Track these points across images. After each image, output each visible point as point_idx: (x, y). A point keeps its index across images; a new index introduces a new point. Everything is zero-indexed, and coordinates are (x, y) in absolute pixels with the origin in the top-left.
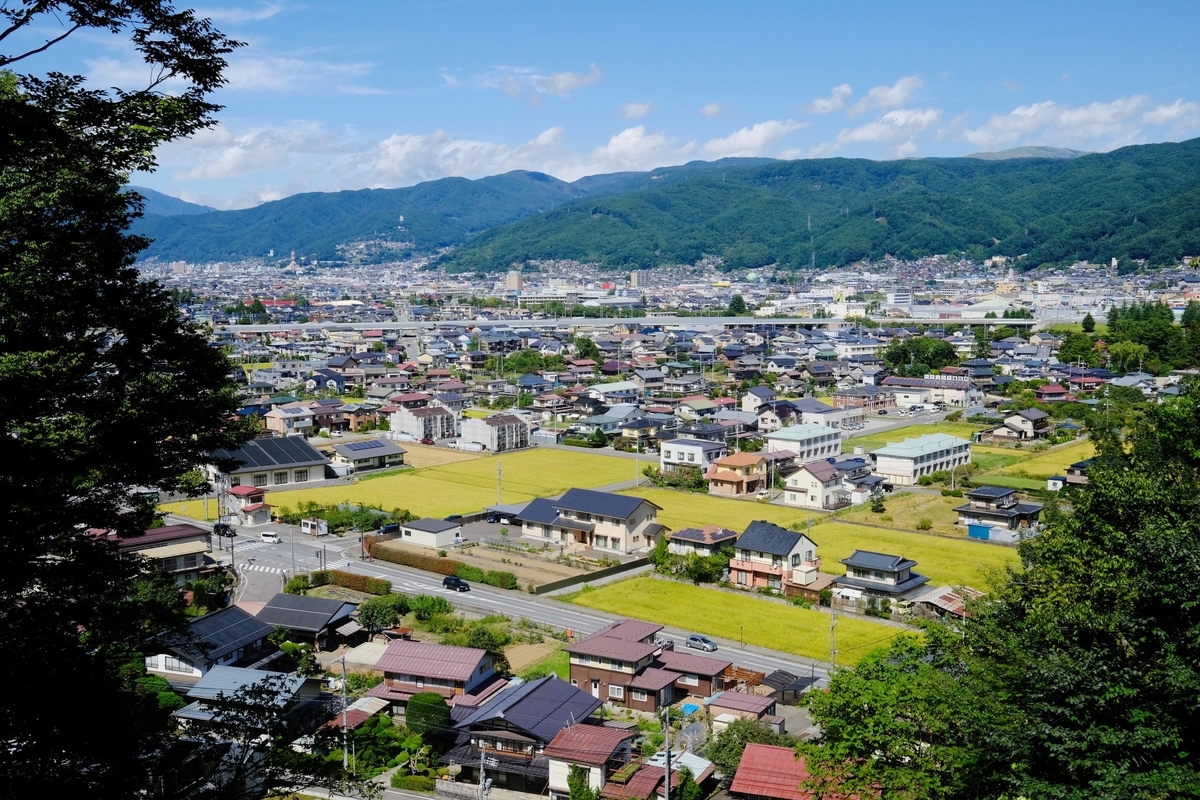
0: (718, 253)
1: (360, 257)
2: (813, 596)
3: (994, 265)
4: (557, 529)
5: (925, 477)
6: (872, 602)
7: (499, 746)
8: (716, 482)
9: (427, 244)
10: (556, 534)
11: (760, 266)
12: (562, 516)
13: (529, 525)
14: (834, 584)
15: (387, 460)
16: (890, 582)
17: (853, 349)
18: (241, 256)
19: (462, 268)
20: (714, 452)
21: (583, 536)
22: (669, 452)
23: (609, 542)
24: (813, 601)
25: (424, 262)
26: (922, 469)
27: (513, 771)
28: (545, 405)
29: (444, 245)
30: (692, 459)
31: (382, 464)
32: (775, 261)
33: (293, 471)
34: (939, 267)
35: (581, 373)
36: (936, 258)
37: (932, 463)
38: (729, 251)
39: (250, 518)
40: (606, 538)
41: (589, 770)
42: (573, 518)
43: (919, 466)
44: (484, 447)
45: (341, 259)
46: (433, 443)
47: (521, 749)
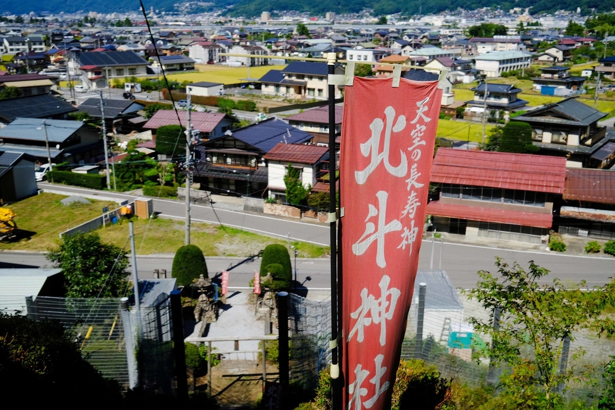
0: (371, 7)
1: (186, 10)
2: (451, 112)
3: (515, 12)
4: (283, 86)
5: (505, 73)
6: (493, 114)
7: (229, 160)
8: (380, 71)
9: (221, 4)
10: (283, 90)
11: (393, 13)
12: (287, 78)
13: (267, 85)
14: (465, 105)
15: (185, 66)
16: (504, 101)
17: (450, 32)
18: (125, 10)
19: (239, 15)
20: (379, 55)
21: (300, 89)
22: (352, 56)
23: (316, 92)
24: (452, 116)
25: (220, 12)
26: (503, 68)
27: (240, 179)
28: (279, 48)
29: (230, 4)
30: (366, 59)
31: (182, 69)
32: (400, 11)
33: (128, 67)
34: (486, 13)
35: (299, 39)
36: (485, 9)
37: (509, 65)
38: (377, 6)
39: (94, 84)
40: (314, 90)
41: (302, 169)
42: (294, 79)
43: (502, 66)
44: (243, 64)
45: (177, 11)
46: (213, 64)
47: (246, 162)
